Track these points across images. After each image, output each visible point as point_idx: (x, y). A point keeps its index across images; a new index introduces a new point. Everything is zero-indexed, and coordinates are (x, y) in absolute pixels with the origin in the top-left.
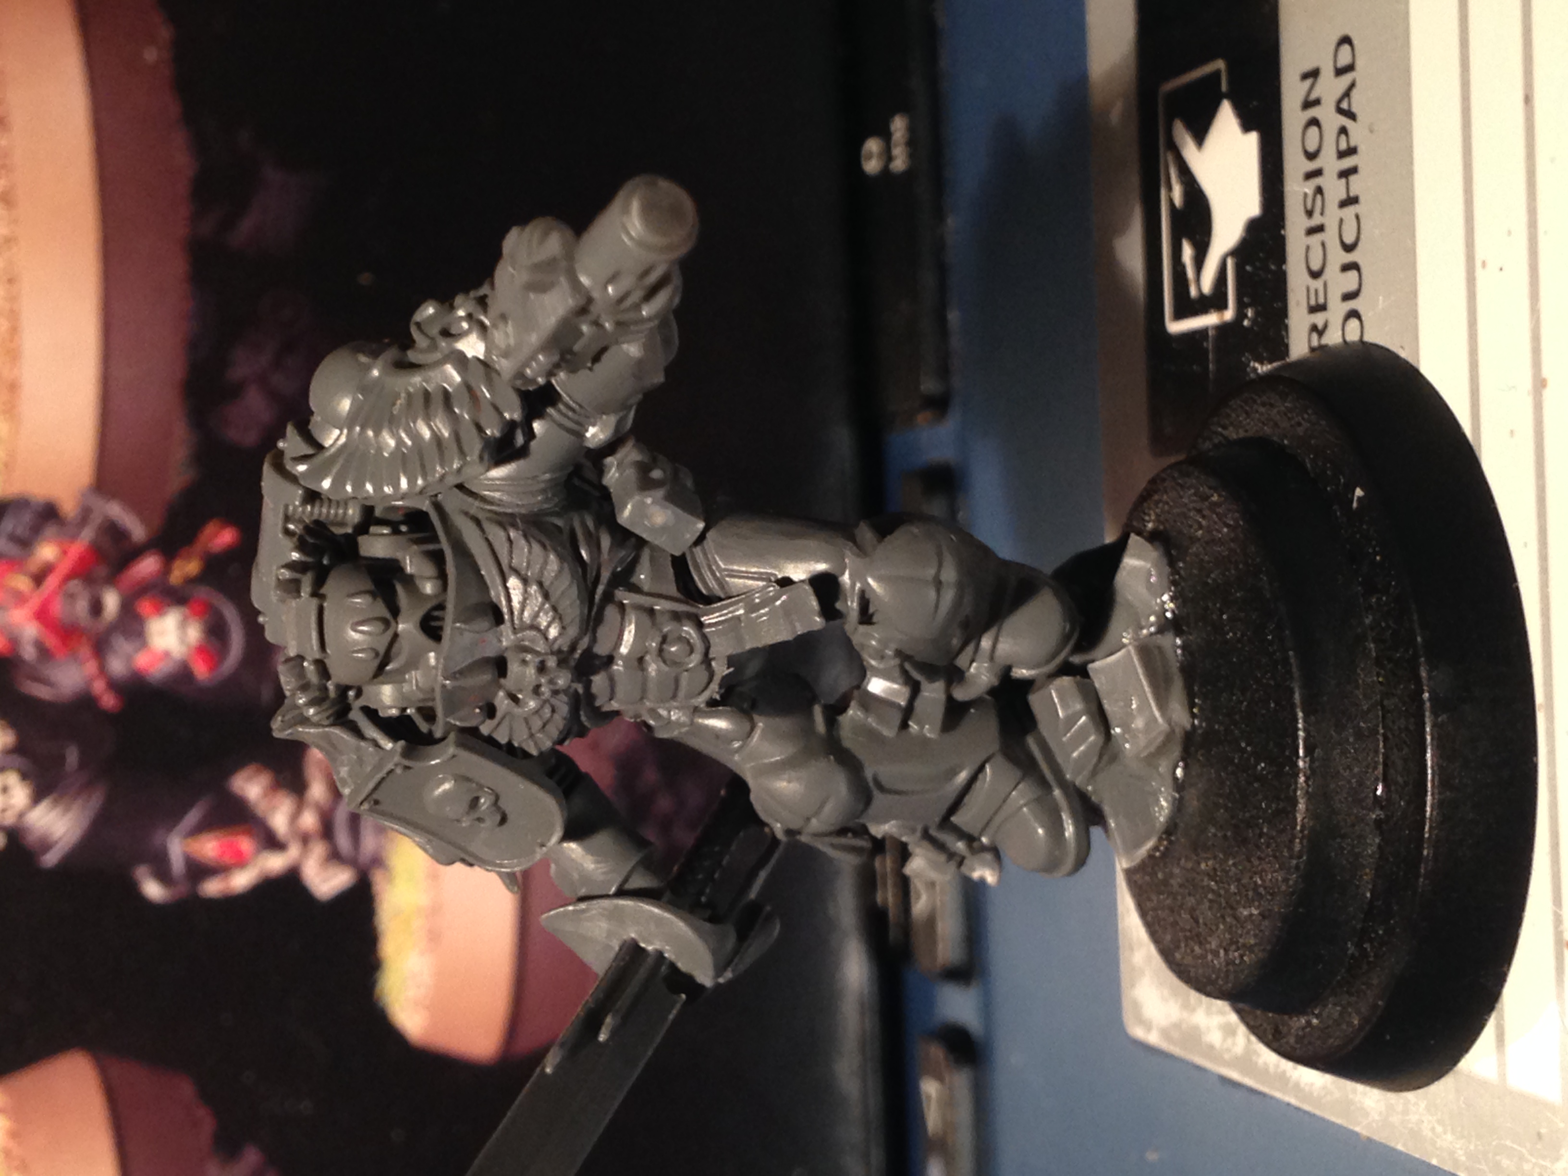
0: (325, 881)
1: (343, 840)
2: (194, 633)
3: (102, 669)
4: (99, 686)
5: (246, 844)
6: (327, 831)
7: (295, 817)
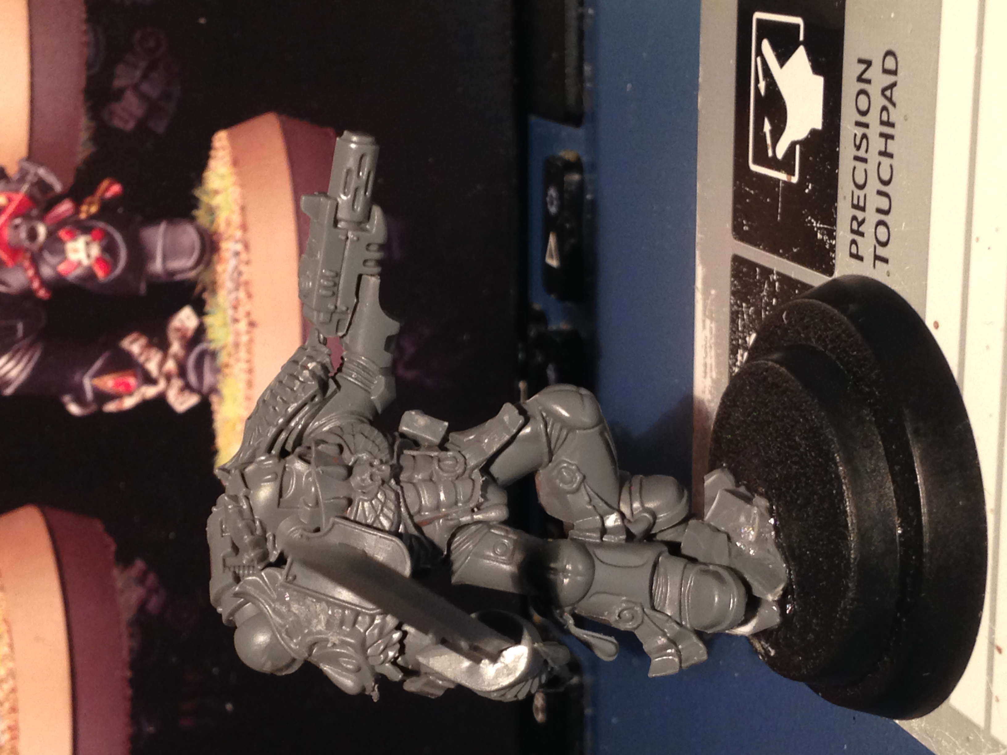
0: (182, 404)
1: (192, 378)
2: (95, 251)
3: (37, 273)
4: (36, 285)
5: (132, 381)
6: (182, 372)
7: (161, 364)
